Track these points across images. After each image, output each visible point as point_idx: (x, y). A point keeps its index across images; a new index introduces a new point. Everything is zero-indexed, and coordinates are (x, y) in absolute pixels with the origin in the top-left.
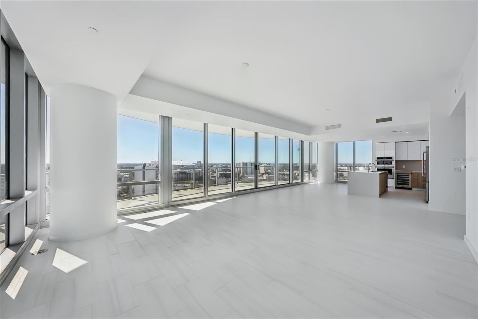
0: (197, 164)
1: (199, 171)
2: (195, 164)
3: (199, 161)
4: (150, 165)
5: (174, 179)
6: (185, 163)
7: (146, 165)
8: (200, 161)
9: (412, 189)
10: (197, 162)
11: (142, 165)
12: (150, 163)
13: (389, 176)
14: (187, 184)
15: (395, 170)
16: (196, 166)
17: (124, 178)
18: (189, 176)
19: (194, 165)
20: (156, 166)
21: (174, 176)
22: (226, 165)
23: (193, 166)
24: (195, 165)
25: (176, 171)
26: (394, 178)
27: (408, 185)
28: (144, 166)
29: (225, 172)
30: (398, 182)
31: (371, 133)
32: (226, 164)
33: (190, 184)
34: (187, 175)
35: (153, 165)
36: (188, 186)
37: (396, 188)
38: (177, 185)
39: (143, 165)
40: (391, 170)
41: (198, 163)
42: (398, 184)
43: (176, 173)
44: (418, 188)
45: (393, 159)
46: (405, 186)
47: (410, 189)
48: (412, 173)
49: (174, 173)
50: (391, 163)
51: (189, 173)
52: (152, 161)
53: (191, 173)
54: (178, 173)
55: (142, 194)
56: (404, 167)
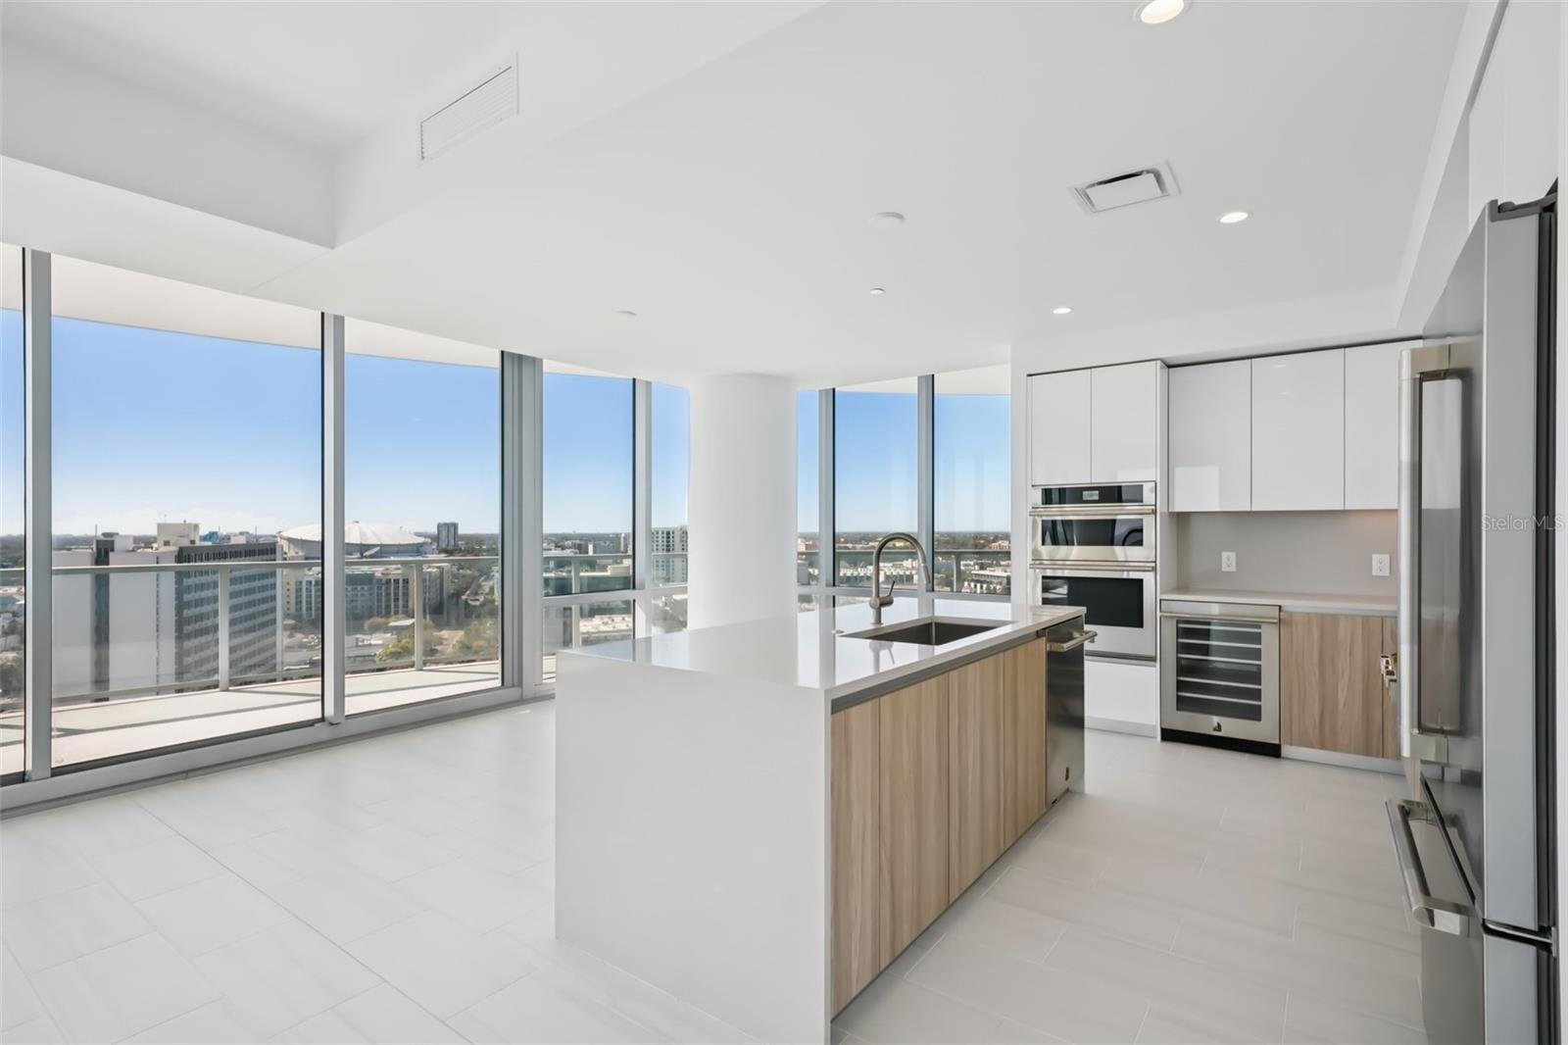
0: (436, 539)
1: (442, 573)
2: (425, 536)
3: (447, 525)
4: (147, 542)
5: (309, 609)
6: (376, 535)
7: (113, 542)
8: (455, 526)
9: (1286, 750)
10: (439, 526)
11: (94, 546)
12: (152, 531)
13: (1106, 637)
14: (377, 635)
15: (1161, 593)
16: (434, 547)
18: (388, 594)
19: (421, 540)
20: (181, 550)
22: (578, 542)
23: (416, 549)
24: (429, 541)
26: (1153, 659)
27: (1254, 714)
28: (104, 549)
29: (564, 574)
30: (1181, 686)
32: (582, 537)
33: (389, 635)
34: (379, 588)
35: (167, 543)
36: (380, 642)
37: (1169, 735)
39: (98, 542)
40: (1140, 582)
41: (443, 535)
42: (1183, 704)
44: (1322, 747)
45: (1148, 496)
46: (1232, 727)
47: (1271, 751)
48: (1282, 620)
50: (1134, 537)
51: (388, 582)
52: (159, 525)
53: (397, 581)
55: (87, 691)
56: (1233, 568)
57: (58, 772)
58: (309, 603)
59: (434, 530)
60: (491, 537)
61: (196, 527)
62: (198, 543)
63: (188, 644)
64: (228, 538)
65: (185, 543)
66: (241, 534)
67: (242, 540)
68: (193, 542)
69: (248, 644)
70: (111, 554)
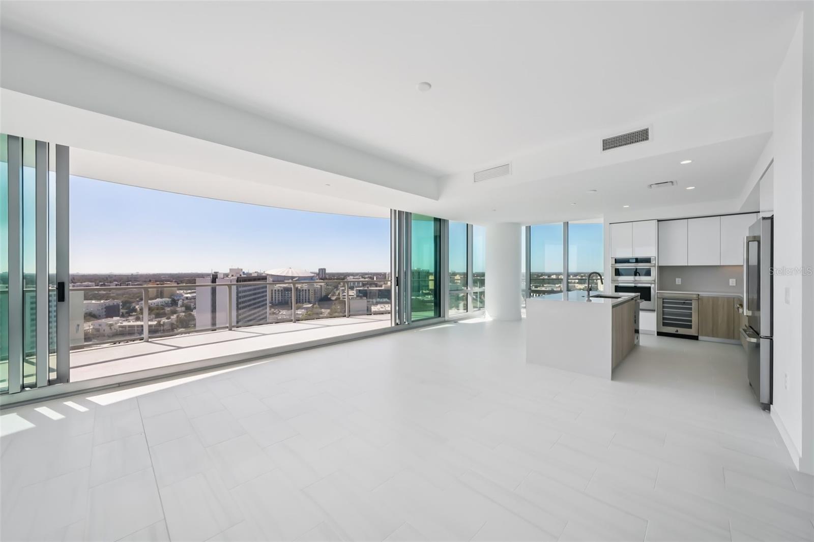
0: (318, 274)
1: (321, 287)
2: (314, 273)
3: (322, 269)
4: (227, 275)
5: (275, 300)
6: (297, 273)
7: (217, 275)
8: (325, 269)
9: (700, 338)
10: (319, 270)
11: (211, 277)
12: (227, 271)
13: (644, 304)
14: (299, 310)
15: (658, 290)
16: (317, 277)
17: (183, 300)
18: (303, 295)
19: (313, 275)
20: (238, 278)
21: (275, 295)
22: (370, 276)
23: (312, 278)
24: (315, 275)
25: (280, 287)
26: (654, 311)
27: (690, 327)
28: (215, 278)
29: (366, 288)
30: (664, 319)
31: (595, 191)
32: (371, 274)
33: (303, 310)
34: (300, 293)
35: (232, 276)
36: (301, 313)
37: (660, 334)
38: (280, 312)
39: (213, 275)
40: (649, 288)
41: (321, 273)
42: (664, 324)
43: (278, 290)
44: (713, 336)
45: (653, 262)
46: (682, 331)
47: (695, 338)
48: (699, 298)
49: (275, 290)
50: (648, 273)
51: (303, 290)
52: (230, 269)
53: (306, 290)
54: (282, 290)
55: (210, 327)
56: (680, 283)
58: (275, 298)
59: (317, 271)
61: (242, 270)
62: (242, 276)
63: (240, 311)
64: (251, 274)
65: (239, 276)
66: (256, 272)
67: (256, 275)
68: (241, 275)
69: (258, 312)
70: (217, 279)
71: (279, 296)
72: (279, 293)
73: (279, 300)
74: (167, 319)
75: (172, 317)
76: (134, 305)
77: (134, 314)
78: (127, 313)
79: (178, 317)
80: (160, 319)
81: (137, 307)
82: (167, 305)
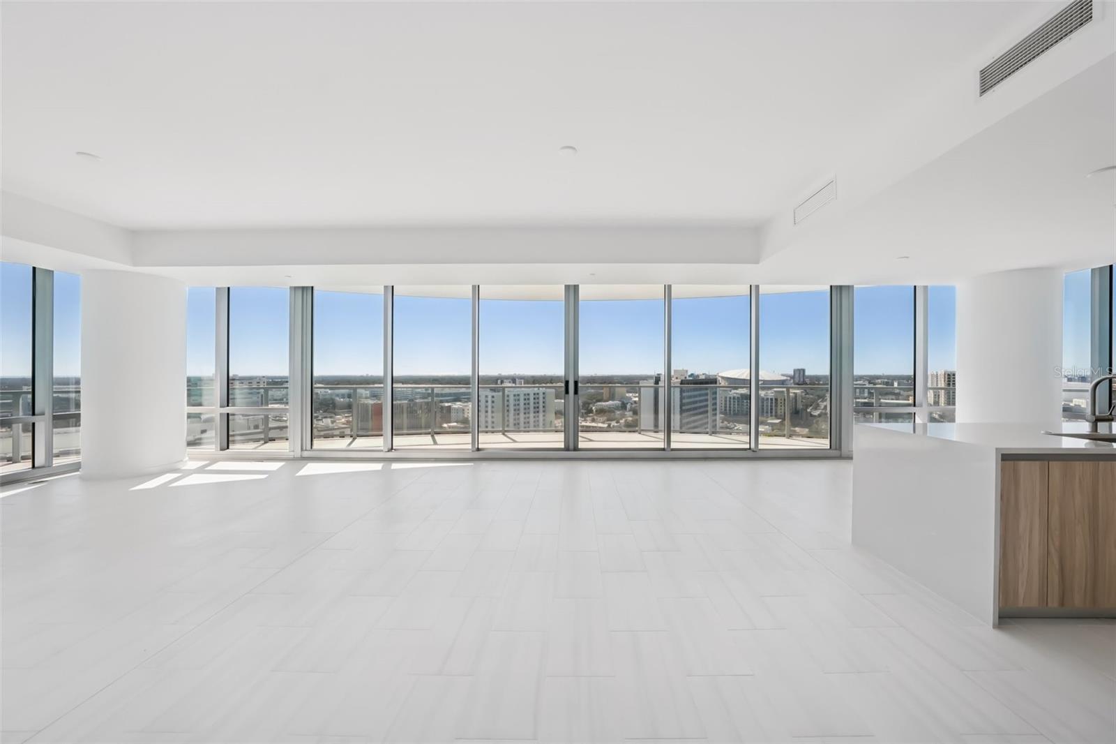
0: (793, 377)
1: (796, 396)
2: (787, 376)
3: (799, 370)
7: (659, 377)
8: (804, 370)
10: (795, 371)
11: (654, 378)
14: (761, 426)
16: (792, 381)
17: (632, 404)
18: (767, 406)
19: (785, 378)
20: (682, 381)
21: (730, 404)
22: (886, 380)
23: (783, 382)
24: (789, 378)
25: (736, 393)
28: (656, 380)
33: (767, 427)
34: (763, 402)
35: (677, 378)
38: (735, 426)
41: (797, 375)
43: (734, 398)
49: (730, 398)
51: (768, 399)
53: (772, 399)
54: (738, 398)
57: (673, 450)
58: (730, 407)
59: (792, 373)
60: (825, 377)
61: (687, 371)
62: (688, 378)
64: (698, 376)
65: (683, 378)
66: (703, 374)
67: (703, 377)
68: (686, 378)
70: (659, 382)
71: (734, 405)
72: (734, 402)
73: (734, 411)
74: (617, 423)
75: (621, 421)
76: (591, 406)
77: (591, 415)
78: (585, 413)
79: (626, 420)
80: (609, 422)
81: (594, 408)
82: (617, 408)
